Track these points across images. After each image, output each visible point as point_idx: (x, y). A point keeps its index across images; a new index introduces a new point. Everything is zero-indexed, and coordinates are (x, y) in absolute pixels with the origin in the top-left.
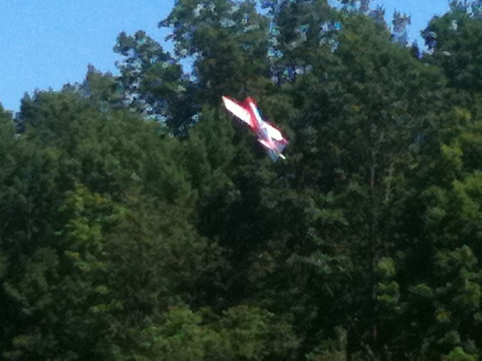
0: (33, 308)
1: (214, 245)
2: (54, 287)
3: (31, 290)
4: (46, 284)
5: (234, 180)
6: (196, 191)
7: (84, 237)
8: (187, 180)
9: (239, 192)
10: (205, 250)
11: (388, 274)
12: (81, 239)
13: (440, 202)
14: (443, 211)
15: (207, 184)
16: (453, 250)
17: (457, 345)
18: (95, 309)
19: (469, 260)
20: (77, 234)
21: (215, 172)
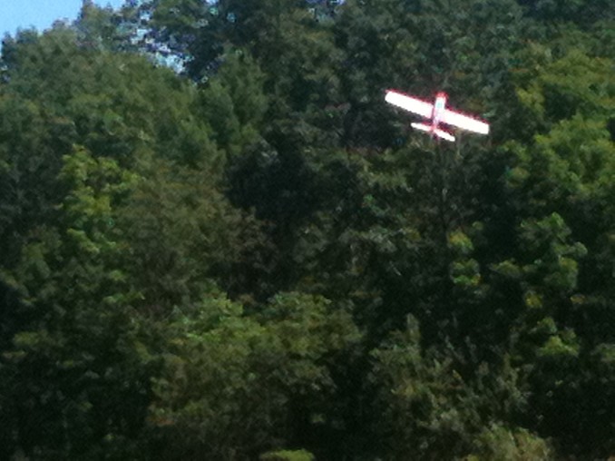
0: (35, 299)
1: (250, 218)
2: (57, 274)
3: (30, 277)
4: (48, 269)
5: (268, 137)
6: (223, 152)
7: (90, 211)
8: (211, 138)
9: (275, 153)
10: (240, 225)
11: (464, 250)
12: (85, 214)
13: (521, 161)
14: (526, 172)
15: (236, 143)
16: (540, 219)
17: (553, 335)
18: (111, 299)
19: (561, 231)
20: (82, 208)
21: (245, 128)
